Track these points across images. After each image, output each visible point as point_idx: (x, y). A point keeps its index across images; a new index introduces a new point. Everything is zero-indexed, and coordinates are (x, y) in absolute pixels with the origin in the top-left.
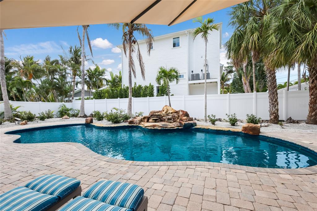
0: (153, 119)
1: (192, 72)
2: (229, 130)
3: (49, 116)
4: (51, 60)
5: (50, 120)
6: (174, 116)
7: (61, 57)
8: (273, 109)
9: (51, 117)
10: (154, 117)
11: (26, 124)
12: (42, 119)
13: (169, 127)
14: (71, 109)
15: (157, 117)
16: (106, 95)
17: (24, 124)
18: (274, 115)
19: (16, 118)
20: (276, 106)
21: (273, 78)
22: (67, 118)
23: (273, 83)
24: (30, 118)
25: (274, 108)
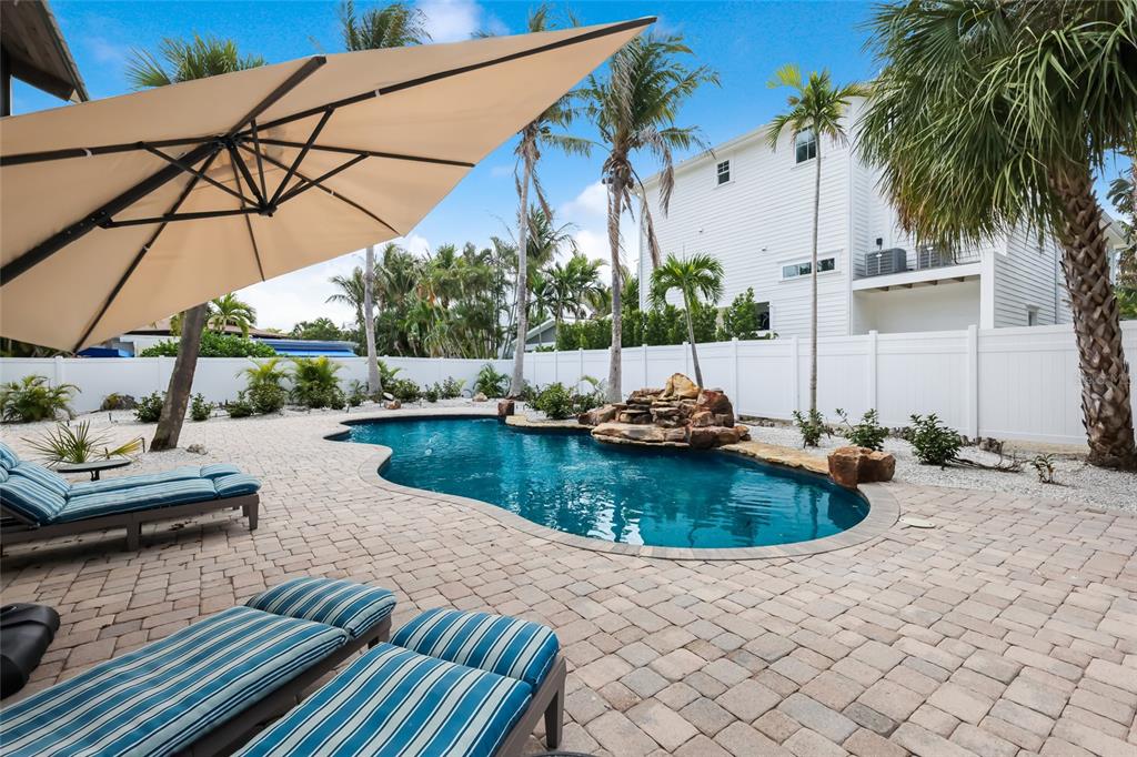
0: (629, 414)
1: (879, 242)
2: (801, 466)
3: (450, 393)
4: (478, 252)
5: (451, 401)
6: (685, 407)
7: (496, 240)
8: (1093, 400)
9: (453, 396)
10: (633, 408)
11: (397, 407)
12: (432, 397)
13: (647, 438)
14: (504, 377)
15: (640, 408)
16: (582, 338)
17: (394, 408)
18: (1100, 425)
19: (385, 394)
20: (1106, 389)
21: (1083, 264)
22: (481, 400)
23: (1084, 287)
24: (409, 395)
25: (1095, 396)
